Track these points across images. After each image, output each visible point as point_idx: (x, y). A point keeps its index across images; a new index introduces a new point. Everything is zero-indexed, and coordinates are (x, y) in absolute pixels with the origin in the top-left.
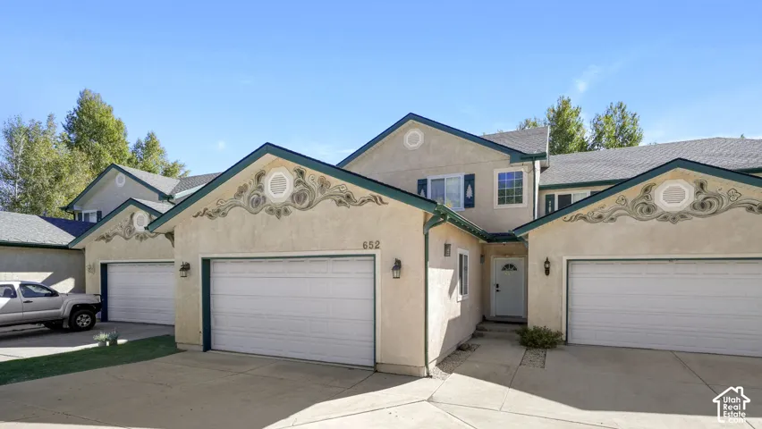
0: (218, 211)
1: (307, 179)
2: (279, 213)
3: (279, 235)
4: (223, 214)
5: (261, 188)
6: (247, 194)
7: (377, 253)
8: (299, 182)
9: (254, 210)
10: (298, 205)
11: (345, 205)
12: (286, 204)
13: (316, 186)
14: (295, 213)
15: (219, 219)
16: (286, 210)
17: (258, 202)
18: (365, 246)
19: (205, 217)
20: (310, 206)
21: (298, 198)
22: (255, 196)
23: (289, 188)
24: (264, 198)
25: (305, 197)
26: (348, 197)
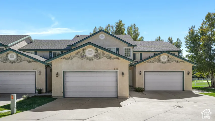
0: (69, 58)
1: (99, 52)
2: (90, 60)
3: (90, 65)
4: (71, 59)
5: (84, 53)
6: (80, 54)
7: (118, 71)
8: (96, 52)
9: (82, 59)
10: (96, 58)
11: (109, 59)
12: (92, 58)
13: (101, 54)
14: (95, 60)
15: (70, 60)
16: (92, 59)
17: (83, 56)
18: (115, 69)
19: (64, 60)
20: (99, 58)
21: (96, 56)
22: (83, 55)
23: (93, 54)
24: (85, 56)
25: (98, 56)
26: (110, 57)
